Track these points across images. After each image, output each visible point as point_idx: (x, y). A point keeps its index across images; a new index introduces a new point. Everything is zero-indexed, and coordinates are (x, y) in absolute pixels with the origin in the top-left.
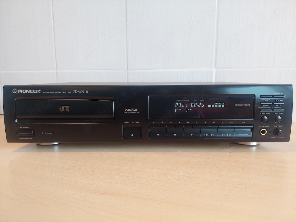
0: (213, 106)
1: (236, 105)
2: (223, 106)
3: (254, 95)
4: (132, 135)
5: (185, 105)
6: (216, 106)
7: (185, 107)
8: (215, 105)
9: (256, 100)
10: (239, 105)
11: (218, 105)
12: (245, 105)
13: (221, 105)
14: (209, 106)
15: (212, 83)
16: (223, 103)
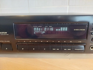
0: (59, 30)
1: (75, 30)
2: (66, 30)
3: (88, 23)
4: (7, 49)
5: (41, 29)
6: (62, 30)
7: (41, 31)
8: (60, 29)
9: (89, 26)
10: (77, 30)
11: (63, 29)
12: (82, 30)
13: (65, 29)
14: (57, 30)
15: (66, 13)
16: (66, 28)
